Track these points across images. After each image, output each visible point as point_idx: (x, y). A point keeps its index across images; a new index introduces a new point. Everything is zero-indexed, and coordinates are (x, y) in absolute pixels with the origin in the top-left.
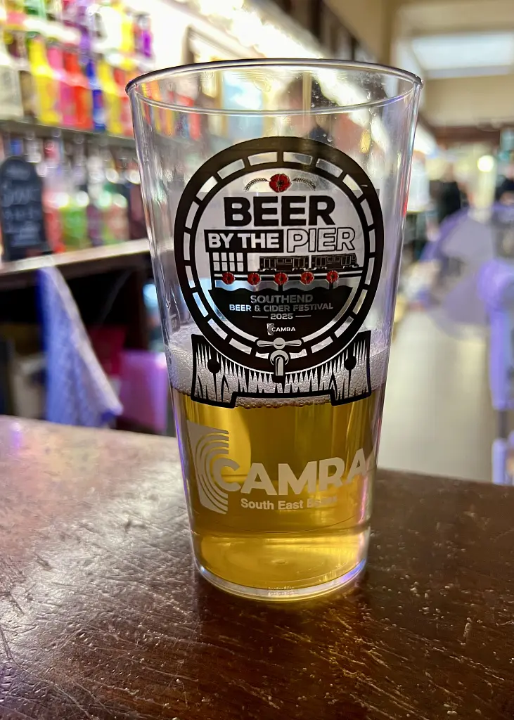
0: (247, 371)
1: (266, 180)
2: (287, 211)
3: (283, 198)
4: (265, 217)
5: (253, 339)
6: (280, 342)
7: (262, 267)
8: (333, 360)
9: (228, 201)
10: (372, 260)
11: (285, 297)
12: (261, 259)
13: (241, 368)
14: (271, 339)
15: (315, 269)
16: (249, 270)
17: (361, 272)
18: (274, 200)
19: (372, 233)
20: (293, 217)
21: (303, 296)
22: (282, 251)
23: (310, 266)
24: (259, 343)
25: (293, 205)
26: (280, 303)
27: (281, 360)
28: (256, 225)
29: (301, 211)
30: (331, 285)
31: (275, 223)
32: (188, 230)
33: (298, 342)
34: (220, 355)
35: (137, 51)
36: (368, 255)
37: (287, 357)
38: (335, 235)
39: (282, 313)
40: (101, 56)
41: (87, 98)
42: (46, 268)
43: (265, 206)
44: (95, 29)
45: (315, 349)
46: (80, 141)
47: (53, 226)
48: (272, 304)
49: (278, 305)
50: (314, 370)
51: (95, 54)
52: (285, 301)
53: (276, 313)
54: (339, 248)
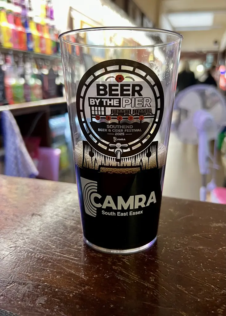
0: (105, 157)
1: (114, 77)
2: (122, 90)
3: (121, 84)
4: (113, 92)
5: (108, 143)
6: (119, 145)
7: (112, 113)
8: (141, 153)
9: (98, 86)
10: (159, 112)
11: (121, 126)
12: (112, 110)
13: (103, 155)
14: (115, 143)
15: (134, 114)
16: (106, 114)
17: (154, 116)
18: (117, 85)
19: (159, 100)
20: (125, 93)
21: (129, 126)
22: (120, 107)
23: (132, 113)
24: (110, 145)
25: (125, 88)
26: (119, 129)
27: (119, 152)
28: (109, 95)
29: (129, 90)
30: (141, 121)
31: (117, 95)
32: (82, 97)
33: (127, 145)
34: (94, 149)
35: (47, 17)
36: (157, 109)
37: (122, 151)
38: (143, 101)
39: (120, 132)
40: (31, 18)
41: (25, 37)
42: (5, 111)
43: (113, 88)
44: (29, 7)
45: (133, 148)
46: (21, 55)
47: (9, 92)
48: (116, 129)
49: (118, 129)
50: (133, 157)
51: (28, 17)
52: (121, 128)
53: (117, 132)
54: (144, 106)
